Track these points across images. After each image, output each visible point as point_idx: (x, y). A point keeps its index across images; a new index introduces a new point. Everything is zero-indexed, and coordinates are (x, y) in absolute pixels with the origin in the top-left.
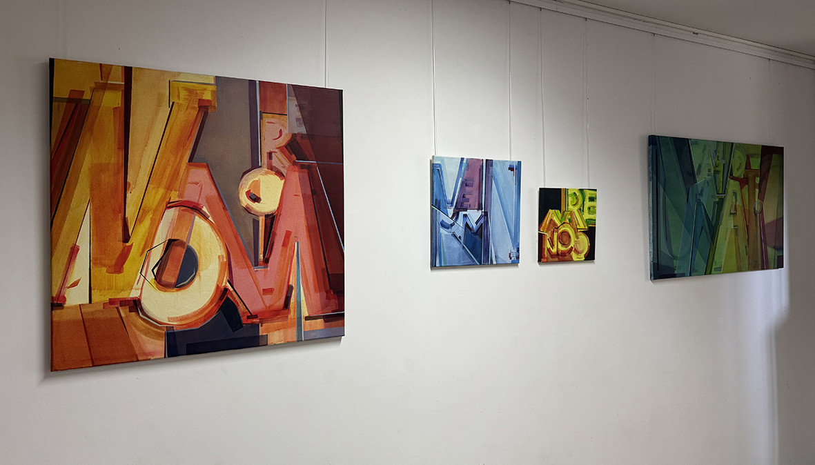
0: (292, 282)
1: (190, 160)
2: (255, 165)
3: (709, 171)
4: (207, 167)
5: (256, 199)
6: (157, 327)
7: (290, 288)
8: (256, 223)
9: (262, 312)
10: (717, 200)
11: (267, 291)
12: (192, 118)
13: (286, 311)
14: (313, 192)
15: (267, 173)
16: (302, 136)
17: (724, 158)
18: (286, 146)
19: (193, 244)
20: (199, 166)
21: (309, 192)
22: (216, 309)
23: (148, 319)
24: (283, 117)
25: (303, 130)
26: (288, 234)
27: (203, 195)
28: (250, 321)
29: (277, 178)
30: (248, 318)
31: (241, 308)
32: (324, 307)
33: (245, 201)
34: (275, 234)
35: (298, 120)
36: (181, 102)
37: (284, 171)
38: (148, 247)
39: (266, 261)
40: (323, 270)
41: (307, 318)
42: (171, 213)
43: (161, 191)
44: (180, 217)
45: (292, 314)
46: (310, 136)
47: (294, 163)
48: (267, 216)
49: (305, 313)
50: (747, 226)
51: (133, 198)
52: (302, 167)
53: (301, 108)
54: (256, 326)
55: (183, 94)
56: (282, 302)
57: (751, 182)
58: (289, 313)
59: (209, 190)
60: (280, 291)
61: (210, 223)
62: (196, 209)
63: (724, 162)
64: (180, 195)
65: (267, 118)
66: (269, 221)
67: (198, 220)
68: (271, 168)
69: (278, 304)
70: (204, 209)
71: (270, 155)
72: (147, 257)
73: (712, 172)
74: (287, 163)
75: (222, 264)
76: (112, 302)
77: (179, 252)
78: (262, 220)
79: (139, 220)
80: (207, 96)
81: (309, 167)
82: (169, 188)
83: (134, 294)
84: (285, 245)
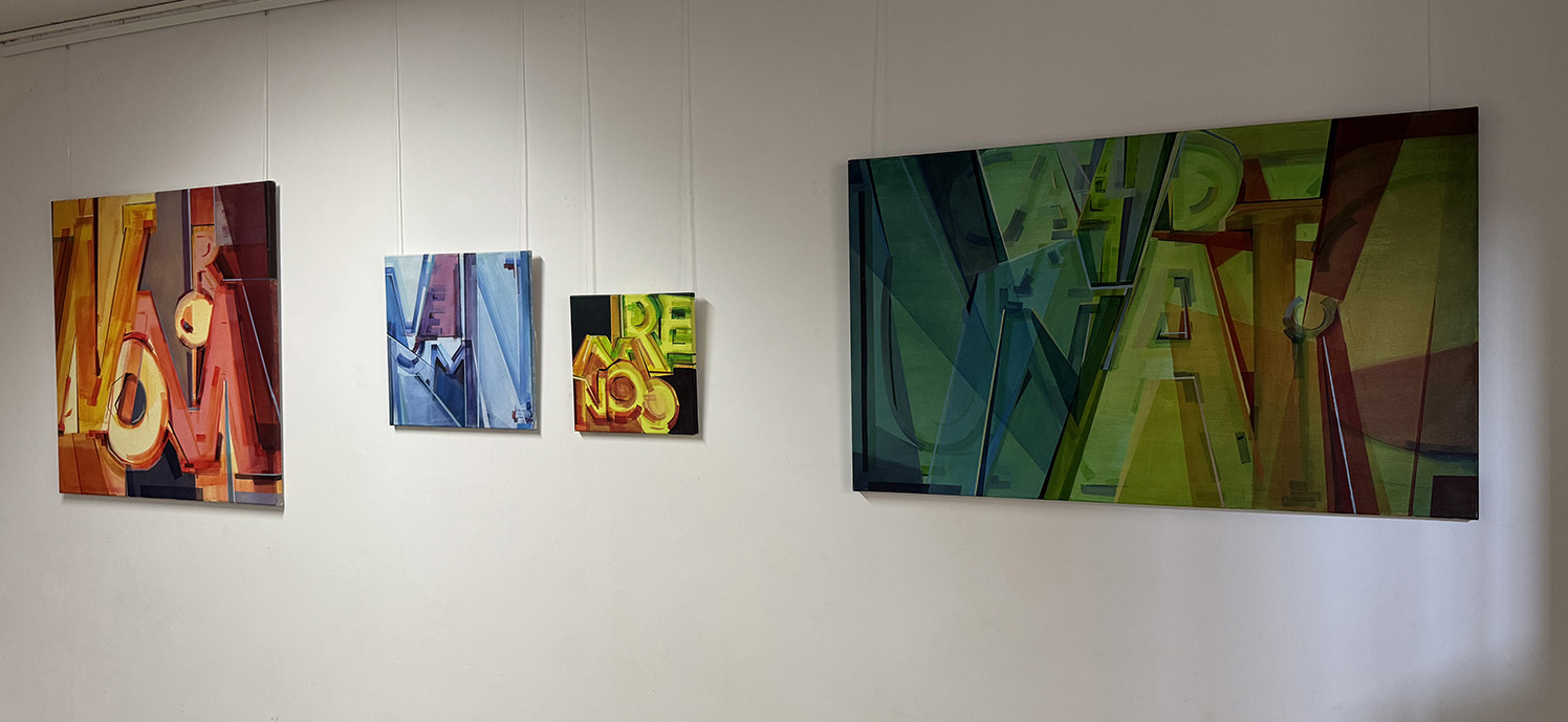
0: (222, 430)
1: (138, 289)
2: (188, 290)
3: (1060, 224)
4: (151, 294)
5: (189, 329)
6: (119, 463)
7: (220, 437)
8: (189, 356)
9: (197, 462)
10: (1096, 301)
11: (201, 438)
12: (139, 243)
13: (217, 464)
14: (240, 317)
15: (198, 297)
16: (228, 248)
17: (1124, 182)
18: (213, 263)
19: (142, 379)
20: (144, 294)
21: (236, 319)
22: (161, 451)
23: (114, 455)
24: (210, 228)
25: (229, 241)
26: (217, 369)
27: (149, 327)
28: (187, 470)
29: (206, 302)
30: (186, 466)
31: (180, 454)
32: (254, 464)
33: (180, 331)
34: (205, 370)
35: (224, 229)
36: (131, 226)
37: (212, 294)
38: (112, 381)
39: (199, 402)
40: (251, 417)
41: (237, 476)
42: (127, 345)
43: (120, 322)
44: (133, 350)
45: (223, 469)
46: (236, 247)
47: (221, 284)
48: (198, 348)
49: (235, 470)
50: (1248, 378)
51: (102, 330)
52: (229, 286)
53: (227, 212)
54: (192, 477)
55: (133, 216)
56: (213, 453)
57: (1267, 243)
58: (220, 467)
59: (153, 321)
60: (212, 439)
61: (154, 355)
62: (143, 341)
63: (1128, 193)
64: (132, 328)
65: (198, 231)
66: (200, 354)
67: (145, 352)
68: (201, 291)
69: (209, 454)
70: (150, 341)
71: (200, 274)
72: (112, 390)
73: (1074, 225)
74: (215, 284)
75: (163, 402)
76: (91, 433)
77: (133, 386)
78: (194, 352)
79: (106, 353)
80: (150, 217)
81: (235, 287)
82: (125, 320)
83: (104, 428)
84: (214, 383)
